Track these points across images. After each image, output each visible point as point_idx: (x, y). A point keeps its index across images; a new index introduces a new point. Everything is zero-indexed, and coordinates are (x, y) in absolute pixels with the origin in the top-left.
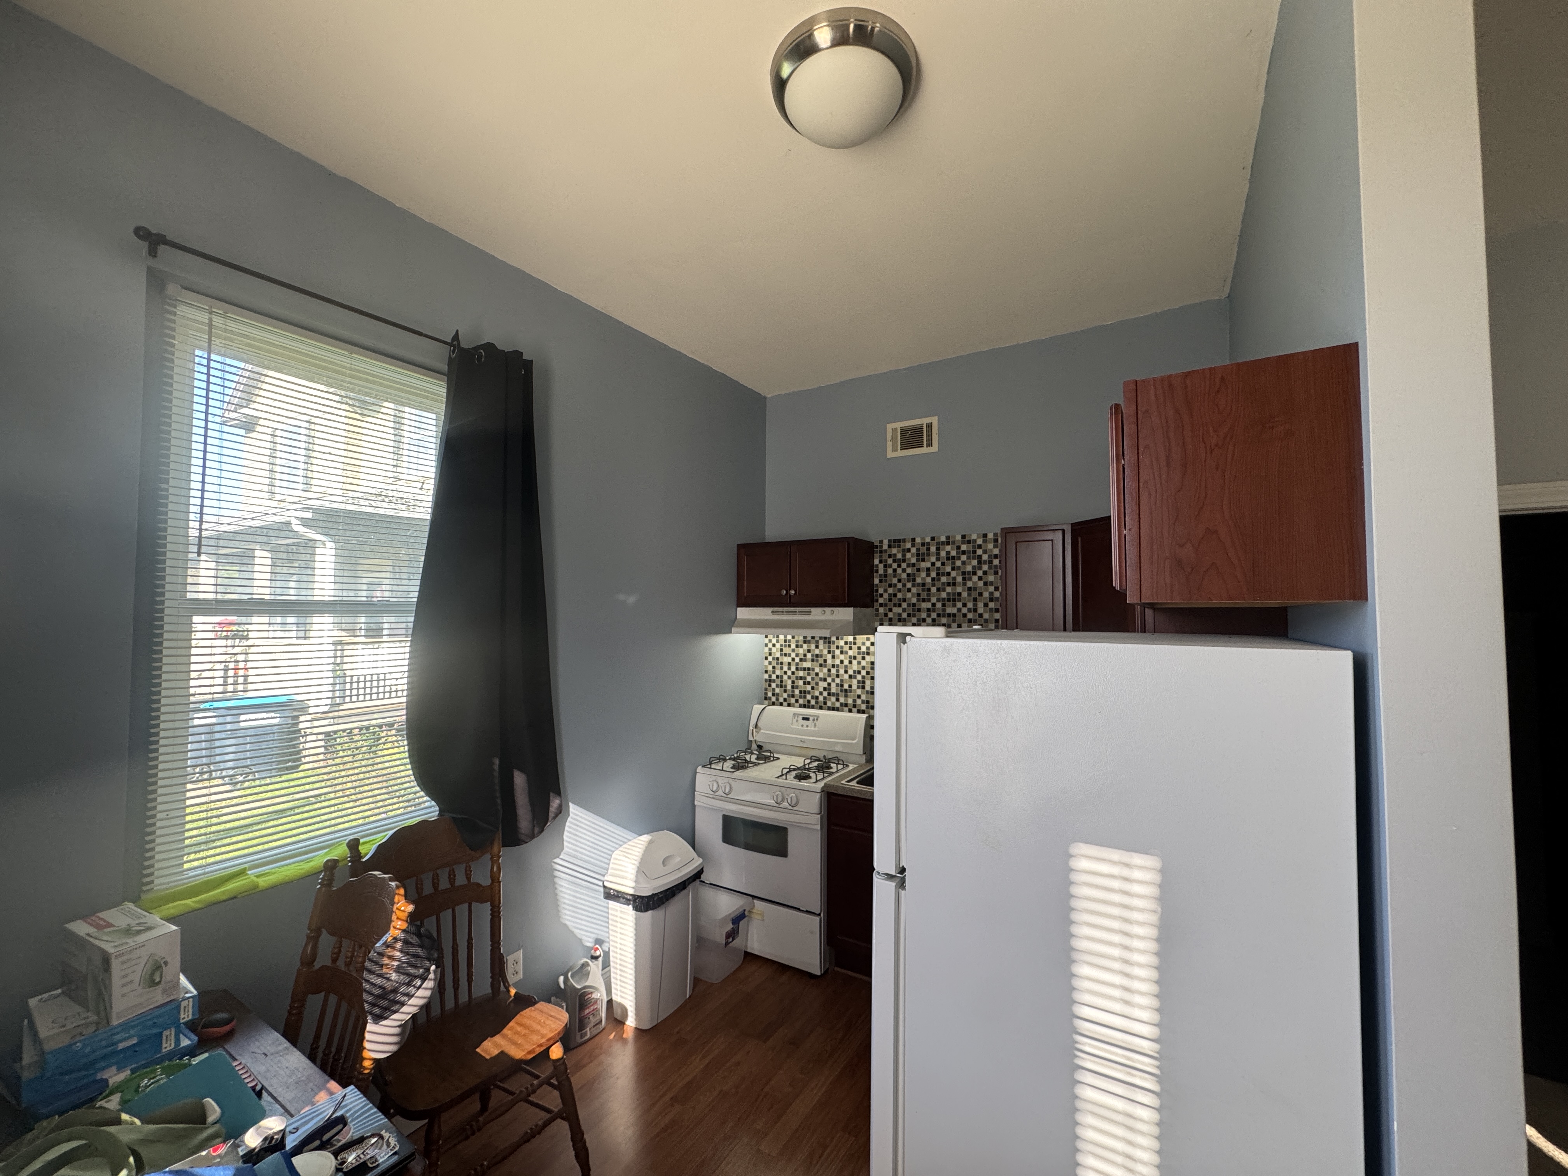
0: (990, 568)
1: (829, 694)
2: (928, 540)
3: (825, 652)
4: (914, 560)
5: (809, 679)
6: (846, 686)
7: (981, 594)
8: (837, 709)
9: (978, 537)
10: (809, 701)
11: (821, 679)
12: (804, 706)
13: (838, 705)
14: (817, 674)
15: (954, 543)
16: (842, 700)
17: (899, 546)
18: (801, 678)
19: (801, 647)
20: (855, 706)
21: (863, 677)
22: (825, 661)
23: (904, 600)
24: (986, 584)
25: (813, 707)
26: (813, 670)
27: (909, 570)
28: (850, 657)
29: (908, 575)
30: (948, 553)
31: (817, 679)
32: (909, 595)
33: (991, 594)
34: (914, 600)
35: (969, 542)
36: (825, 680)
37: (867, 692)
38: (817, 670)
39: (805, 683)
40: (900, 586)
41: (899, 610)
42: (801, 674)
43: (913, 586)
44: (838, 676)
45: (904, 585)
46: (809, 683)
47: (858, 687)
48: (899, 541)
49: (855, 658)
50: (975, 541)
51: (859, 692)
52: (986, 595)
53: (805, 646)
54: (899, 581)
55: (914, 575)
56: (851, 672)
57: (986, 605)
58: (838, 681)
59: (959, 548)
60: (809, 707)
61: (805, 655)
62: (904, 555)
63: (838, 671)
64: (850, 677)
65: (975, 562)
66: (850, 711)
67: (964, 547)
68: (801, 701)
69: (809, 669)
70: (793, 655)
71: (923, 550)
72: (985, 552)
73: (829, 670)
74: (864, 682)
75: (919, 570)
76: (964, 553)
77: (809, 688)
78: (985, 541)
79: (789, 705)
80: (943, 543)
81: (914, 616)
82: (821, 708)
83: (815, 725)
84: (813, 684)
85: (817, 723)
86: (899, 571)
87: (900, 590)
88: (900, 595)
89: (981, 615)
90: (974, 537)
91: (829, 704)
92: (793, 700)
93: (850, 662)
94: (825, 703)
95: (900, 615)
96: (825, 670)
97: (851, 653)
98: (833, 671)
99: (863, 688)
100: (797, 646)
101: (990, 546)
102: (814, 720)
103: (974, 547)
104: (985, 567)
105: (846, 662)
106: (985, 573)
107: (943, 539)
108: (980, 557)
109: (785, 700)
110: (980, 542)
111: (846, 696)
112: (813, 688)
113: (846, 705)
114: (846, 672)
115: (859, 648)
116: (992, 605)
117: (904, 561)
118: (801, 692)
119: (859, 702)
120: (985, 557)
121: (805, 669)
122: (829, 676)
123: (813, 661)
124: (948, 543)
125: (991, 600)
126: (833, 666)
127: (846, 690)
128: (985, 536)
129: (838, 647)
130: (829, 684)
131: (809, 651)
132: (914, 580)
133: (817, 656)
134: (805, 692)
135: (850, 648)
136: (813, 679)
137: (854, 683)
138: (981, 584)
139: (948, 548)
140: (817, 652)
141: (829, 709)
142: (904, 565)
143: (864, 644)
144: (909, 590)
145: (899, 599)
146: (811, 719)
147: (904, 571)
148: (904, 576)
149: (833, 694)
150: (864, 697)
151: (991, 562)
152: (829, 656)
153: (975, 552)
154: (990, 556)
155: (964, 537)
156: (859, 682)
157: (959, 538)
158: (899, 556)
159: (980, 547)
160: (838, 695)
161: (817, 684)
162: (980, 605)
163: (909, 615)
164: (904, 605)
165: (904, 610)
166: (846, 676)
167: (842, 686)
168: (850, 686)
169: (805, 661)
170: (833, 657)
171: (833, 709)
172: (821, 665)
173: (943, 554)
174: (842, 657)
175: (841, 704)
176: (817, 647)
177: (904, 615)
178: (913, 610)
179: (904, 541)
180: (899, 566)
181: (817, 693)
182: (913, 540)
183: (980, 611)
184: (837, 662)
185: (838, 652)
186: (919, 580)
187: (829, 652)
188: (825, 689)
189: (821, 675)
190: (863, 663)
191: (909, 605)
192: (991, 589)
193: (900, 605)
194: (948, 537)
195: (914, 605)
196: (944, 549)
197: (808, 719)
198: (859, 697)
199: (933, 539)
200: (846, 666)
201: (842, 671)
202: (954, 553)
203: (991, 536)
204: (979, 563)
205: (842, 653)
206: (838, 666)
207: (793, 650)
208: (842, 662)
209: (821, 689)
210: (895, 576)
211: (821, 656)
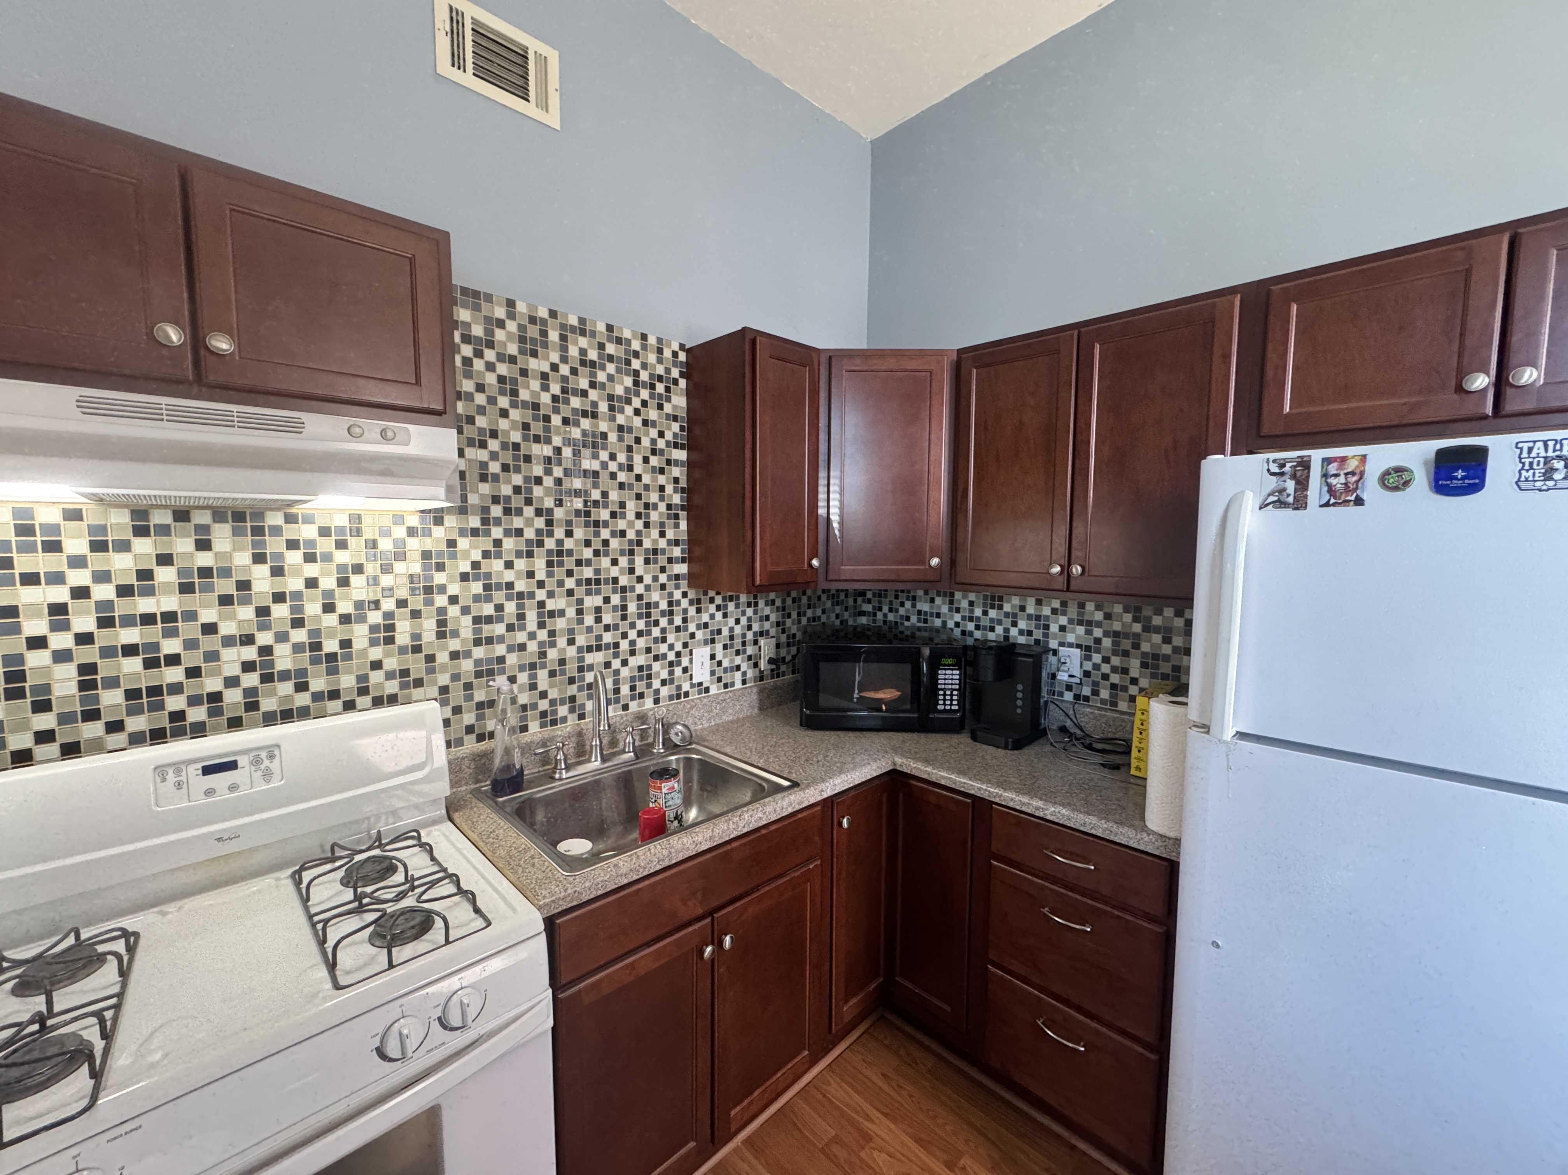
0: (652, 396)
1: (267, 678)
2: (543, 313)
3: (243, 558)
4: (513, 349)
5: (170, 646)
6: (331, 646)
7: (638, 440)
8: (304, 713)
9: (634, 337)
10: (178, 716)
11: (228, 642)
12: (158, 736)
13: (303, 699)
14: (210, 629)
15: (593, 334)
16: (318, 684)
17: (477, 308)
18: (130, 650)
19: (124, 546)
20: (363, 691)
21: (389, 615)
22: (244, 585)
23: (494, 434)
24: (645, 423)
25: (199, 730)
26: (191, 616)
27: (503, 369)
28: (342, 568)
29: (501, 379)
30: (583, 352)
31: (208, 643)
32: (503, 424)
33: (654, 442)
34: (516, 437)
35: (619, 341)
36: (248, 640)
37: (402, 650)
38: (208, 615)
39: (151, 664)
40: (480, 399)
41: (482, 455)
42: (130, 635)
43: (514, 405)
44: (298, 623)
45: (492, 401)
46: (173, 660)
47: (373, 643)
48: (476, 294)
49: (358, 569)
50: (628, 342)
51: (376, 653)
52: (646, 442)
53: (144, 546)
54: (480, 388)
55: (514, 381)
56: (344, 607)
57: (646, 460)
58: (299, 636)
59: (602, 346)
60: (179, 733)
61: (145, 575)
62: (489, 332)
63: (297, 609)
64: (345, 619)
65: (628, 381)
66: (350, 706)
67: (610, 349)
68: (137, 723)
69: (169, 617)
70: (79, 578)
71: (533, 332)
72: (644, 366)
73: (263, 612)
74: (391, 628)
75: (524, 373)
76: (610, 358)
77: (174, 675)
78: (644, 347)
79: (71, 750)
80: (573, 329)
81: (518, 470)
82: (235, 724)
83: (267, 775)
84: (191, 659)
85: (275, 765)
86: (478, 365)
87: (481, 410)
88: (481, 422)
89: (638, 478)
90: (627, 334)
91: (268, 704)
92: (93, 730)
93: (344, 582)
94: (252, 707)
95: (484, 465)
96: (246, 613)
97: (342, 557)
98: (280, 611)
99: (389, 640)
100: (99, 546)
101: (652, 358)
102: (257, 762)
103: (627, 352)
104: (645, 394)
105: (328, 583)
106: (644, 403)
107: (573, 320)
108: (636, 373)
109: (44, 737)
110: (636, 345)
111: (333, 671)
112: (193, 673)
113: (334, 695)
114: (329, 608)
115: (373, 544)
116: (654, 461)
117: (490, 345)
118: (132, 694)
119: (376, 677)
120: (644, 376)
121: (148, 619)
122: (263, 627)
123: (186, 588)
124: (583, 333)
125: (654, 452)
126: (279, 598)
127: (332, 657)
128: (644, 337)
129: (293, 545)
130: (266, 651)
131: (165, 560)
132: (514, 393)
133: (205, 572)
134: (155, 691)
135: (341, 545)
136: (191, 644)
137: (360, 634)
138: (637, 422)
139: (583, 342)
140: (204, 559)
141: (269, 719)
142: (490, 355)
143: (386, 532)
144: (504, 413)
145: (481, 431)
146: (242, 761)
147: (490, 367)
148: (491, 379)
149: (285, 676)
150: (391, 663)
151: (653, 387)
152: (262, 571)
153: (628, 363)
154: (651, 376)
155: (610, 328)
156: (374, 629)
157: (601, 327)
158: (478, 331)
159: (636, 354)
160: (302, 673)
161: (212, 656)
162: (638, 459)
163: (505, 468)
164: (494, 445)
165: (494, 456)
166: (331, 620)
167: (316, 646)
168: (346, 644)
169: (149, 592)
170: (277, 572)
171: (287, 715)
172: (225, 600)
173: (573, 351)
174: (312, 570)
175: (317, 697)
176: (203, 545)
177: (494, 467)
178: (516, 458)
179: (489, 298)
180: (479, 354)
181: (212, 684)
182: (511, 304)
183: (638, 469)
184: (295, 584)
185: (294, 558)
186: (524, 395)
187: (259, 559)
188: (248, 667)
189: (227, 628)
190: (386, 580)
191: (504, 446)
192: (653, 433)
193: (483, 445)
194: (582, 321)
195: (516, 446)
196: (576, 343)
197: (231, 766)
198: (376, 665)
199: (553, 314)
200: (328, 594)
201: (312, 608)
202: (593, 355)
203: (652, 340)
204: (636, 383)
205: (310, 558)
206: (297, 596)
207: (78, 562)
208: (312, 583)
209: (235, 670)
210: (468, 375)
211: (226, 572)
